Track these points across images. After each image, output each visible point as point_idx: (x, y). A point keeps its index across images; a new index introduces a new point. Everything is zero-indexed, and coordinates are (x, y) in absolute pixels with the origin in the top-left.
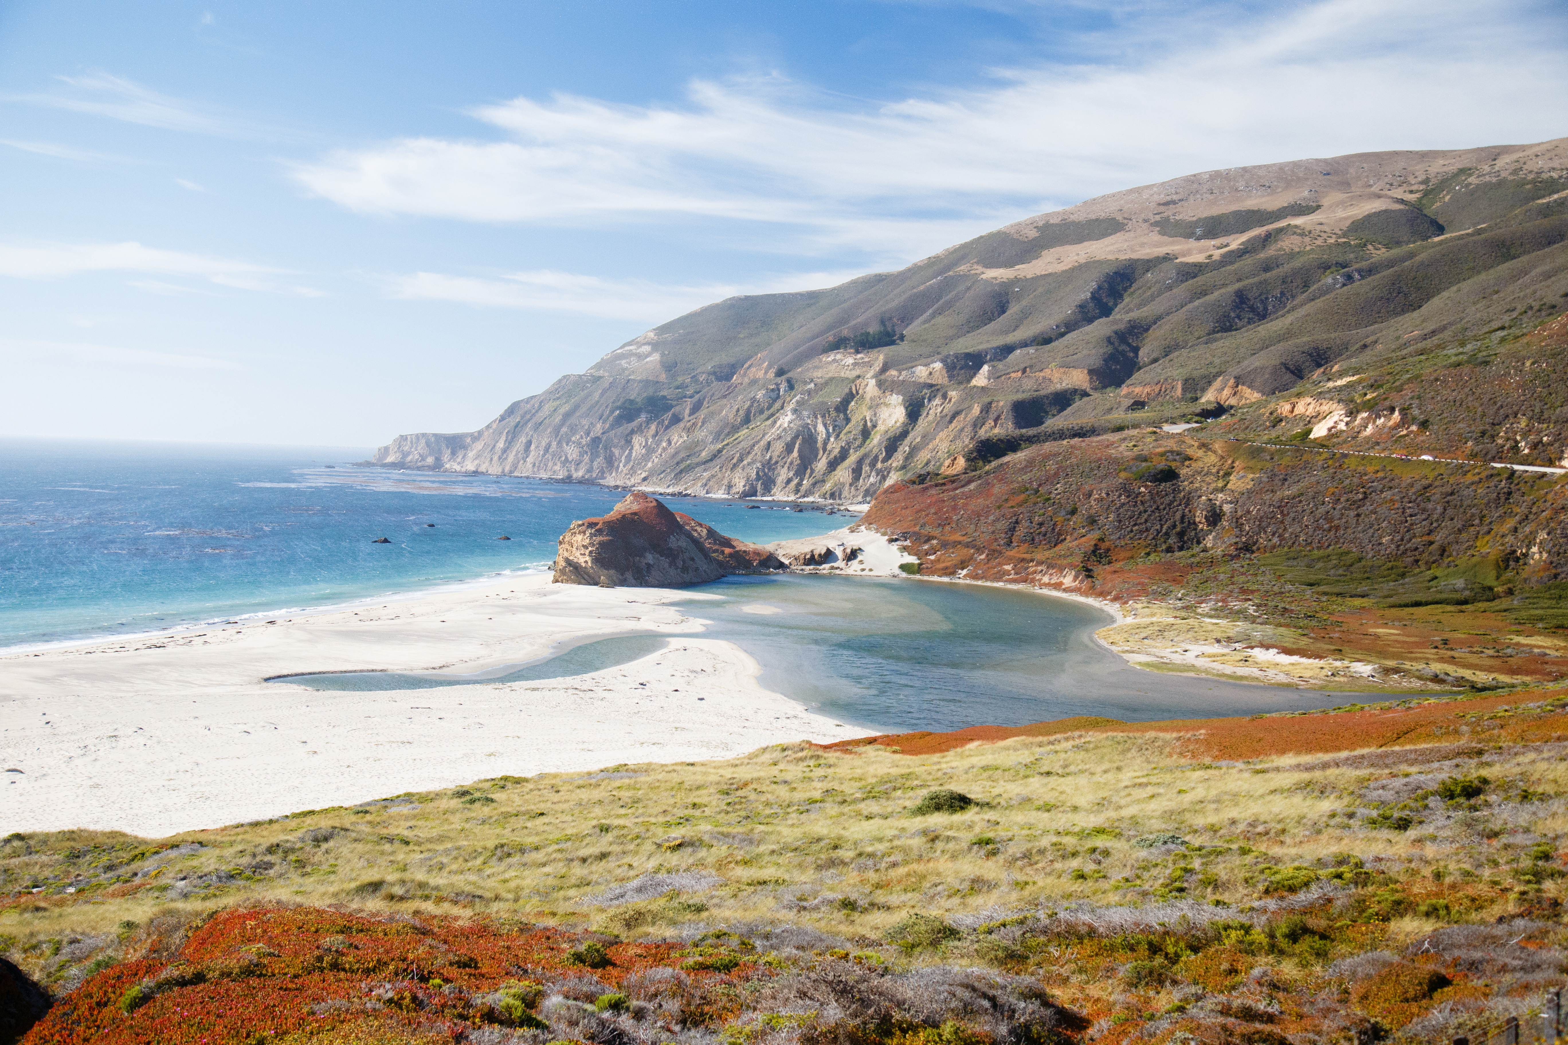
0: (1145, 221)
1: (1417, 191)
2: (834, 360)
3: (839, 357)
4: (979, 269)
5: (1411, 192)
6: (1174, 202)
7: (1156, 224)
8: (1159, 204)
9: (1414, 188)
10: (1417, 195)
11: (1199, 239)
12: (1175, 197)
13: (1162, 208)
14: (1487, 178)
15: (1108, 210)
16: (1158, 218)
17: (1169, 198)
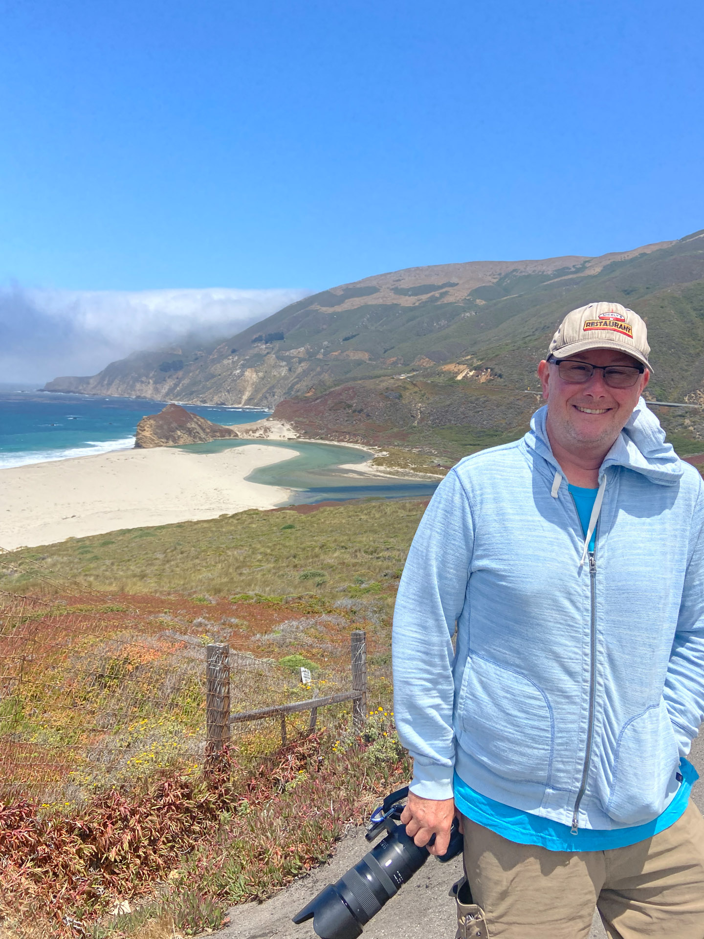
0: (388, 288)
1: (496, 278)
2: (257, 346)
3: (259, 344)
4: (318, 307)
5: (494, 278)
6: (399, 280)
7: (392, 289)
8: (394, 281)
9: (496, 276)
10: (497, 280)
11: (410, 296)
12: (400, 278)
13: (395, 283)
14: (524, 274)
15: (374, 283)
16: (393, 287)
17: (397, 279)
